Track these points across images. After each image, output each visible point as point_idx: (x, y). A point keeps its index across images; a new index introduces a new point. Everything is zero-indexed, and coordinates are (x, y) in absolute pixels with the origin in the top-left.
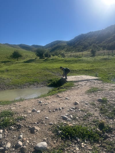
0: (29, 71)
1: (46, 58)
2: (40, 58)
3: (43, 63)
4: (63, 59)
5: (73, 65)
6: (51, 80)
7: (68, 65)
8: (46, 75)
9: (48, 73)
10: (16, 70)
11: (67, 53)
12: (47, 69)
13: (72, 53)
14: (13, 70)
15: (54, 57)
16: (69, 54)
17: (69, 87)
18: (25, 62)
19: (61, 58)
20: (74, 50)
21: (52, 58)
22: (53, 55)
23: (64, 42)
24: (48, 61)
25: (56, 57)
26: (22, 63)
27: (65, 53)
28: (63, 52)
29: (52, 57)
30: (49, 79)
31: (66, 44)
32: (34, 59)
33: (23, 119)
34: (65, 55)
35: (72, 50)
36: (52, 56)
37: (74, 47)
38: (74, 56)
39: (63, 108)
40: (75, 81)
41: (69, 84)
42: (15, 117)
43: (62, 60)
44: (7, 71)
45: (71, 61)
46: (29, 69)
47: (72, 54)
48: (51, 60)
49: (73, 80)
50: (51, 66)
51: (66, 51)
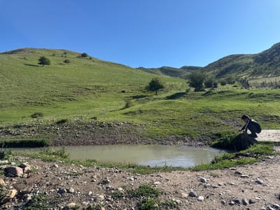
0: (175, 113)
1: (207, 90)
2: (195, 91)
3: (201, 100)
4: (245, 90)
5: (269, 104)
6: (219, 135)
7: (258, 104)
8: (208, 124)
9: (211, 119)
10: (155, 112)
11: (255, 77)
12: (211, 112)
13: (267, 77)
14: (150, 111)
15: (225, 87)
16: (260, 82)
17: (261, 154)
18: (169, 98)
19: (239, 90)
20: (271, 71)
21: (220, 90)
22: (223, 84)
23: (247, 57)
24: (213, 96)
25: (229, 87)
26: (164, 99)
27: (251, 79)
28: (244, 76)
29: (220, 88)
30: (214, 131)
31: (252, 61)
32: (184, 91)
33: (175, 207)
34: (250, 82)
35: (267, 71)
36: (219, 85)
37: (270, 65)
38: (271, 85)
39: (250, 202)
40: (275, 142)
41: (262, 148)
42: (162, 199)
43: (244, 93)
44: (141, 112)
45: (264, 96)
46: (175, 111)
47: (268, 81)
48: (219, 93)
49: (272, 140)
50: (219, 106)
51: (253, 74)
